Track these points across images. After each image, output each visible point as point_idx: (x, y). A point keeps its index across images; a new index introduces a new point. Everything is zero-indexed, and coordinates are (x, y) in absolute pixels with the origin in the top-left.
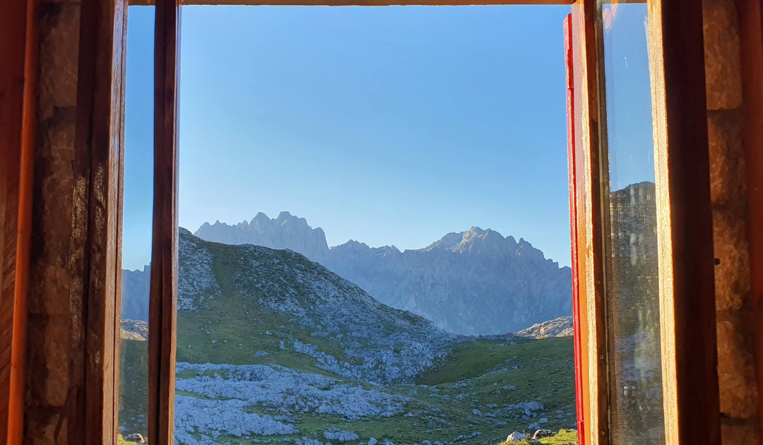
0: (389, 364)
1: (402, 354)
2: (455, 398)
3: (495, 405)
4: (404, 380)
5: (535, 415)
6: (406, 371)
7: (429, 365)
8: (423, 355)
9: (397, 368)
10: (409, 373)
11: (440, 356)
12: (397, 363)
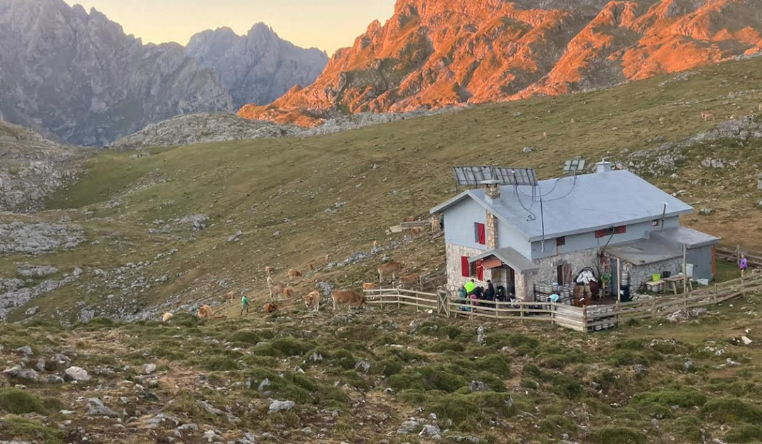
0: (9, 188)
1: (21, 176)
2: (119, 220)
3: (161, 221)
4: (31, 204)
5: (203, 226)
6: (32, 194)
7: (58, 185)
8: (47, 175)
9: (21, 192)
10: (35, 195)
11: (69, 174)
12: (18, 186)
